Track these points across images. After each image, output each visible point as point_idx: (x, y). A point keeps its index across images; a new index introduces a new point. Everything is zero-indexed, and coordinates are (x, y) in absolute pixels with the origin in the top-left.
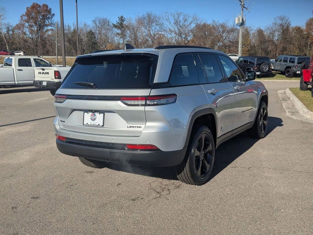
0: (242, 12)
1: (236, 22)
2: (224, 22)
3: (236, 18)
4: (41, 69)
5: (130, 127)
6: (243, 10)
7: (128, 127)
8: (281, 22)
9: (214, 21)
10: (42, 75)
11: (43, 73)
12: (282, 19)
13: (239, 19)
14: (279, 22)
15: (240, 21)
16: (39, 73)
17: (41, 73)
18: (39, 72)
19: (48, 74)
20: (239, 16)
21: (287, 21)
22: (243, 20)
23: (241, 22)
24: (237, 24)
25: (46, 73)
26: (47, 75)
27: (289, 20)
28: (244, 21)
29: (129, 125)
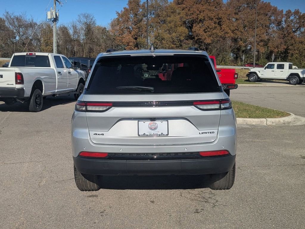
0: (55, 5)
1: (49, 17)
2: (21, 14)
3: (48, 12)
5: (202, 133)
6: (55, 4)
7: (200, 134)
8: (85, 20)
9: (8, 13)
12: (87, 17)
13: (52, 14)
14: (84, 20)
15: (53, 16)
20: (52, 10)
21: (92, 19)
22: (56, 15)
23: (55, 17)
24: (50, 19)
27: (94, 19)
28: (58, 16)
29: (201, 132)
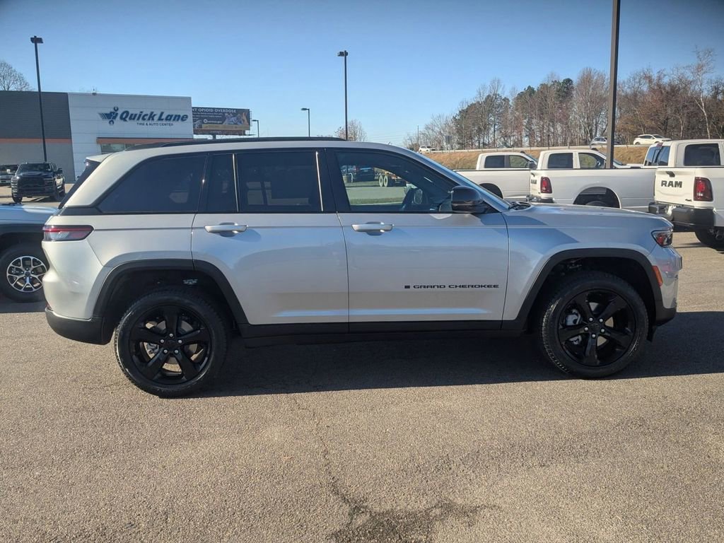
4: (668, 173)
10: (667, 187)
11: (671, 184)
16: (664, 183)
17: (666, 182)
18: (663, 181)
19: (681, 187)
25: (676, 182)
26: (678, 188)
